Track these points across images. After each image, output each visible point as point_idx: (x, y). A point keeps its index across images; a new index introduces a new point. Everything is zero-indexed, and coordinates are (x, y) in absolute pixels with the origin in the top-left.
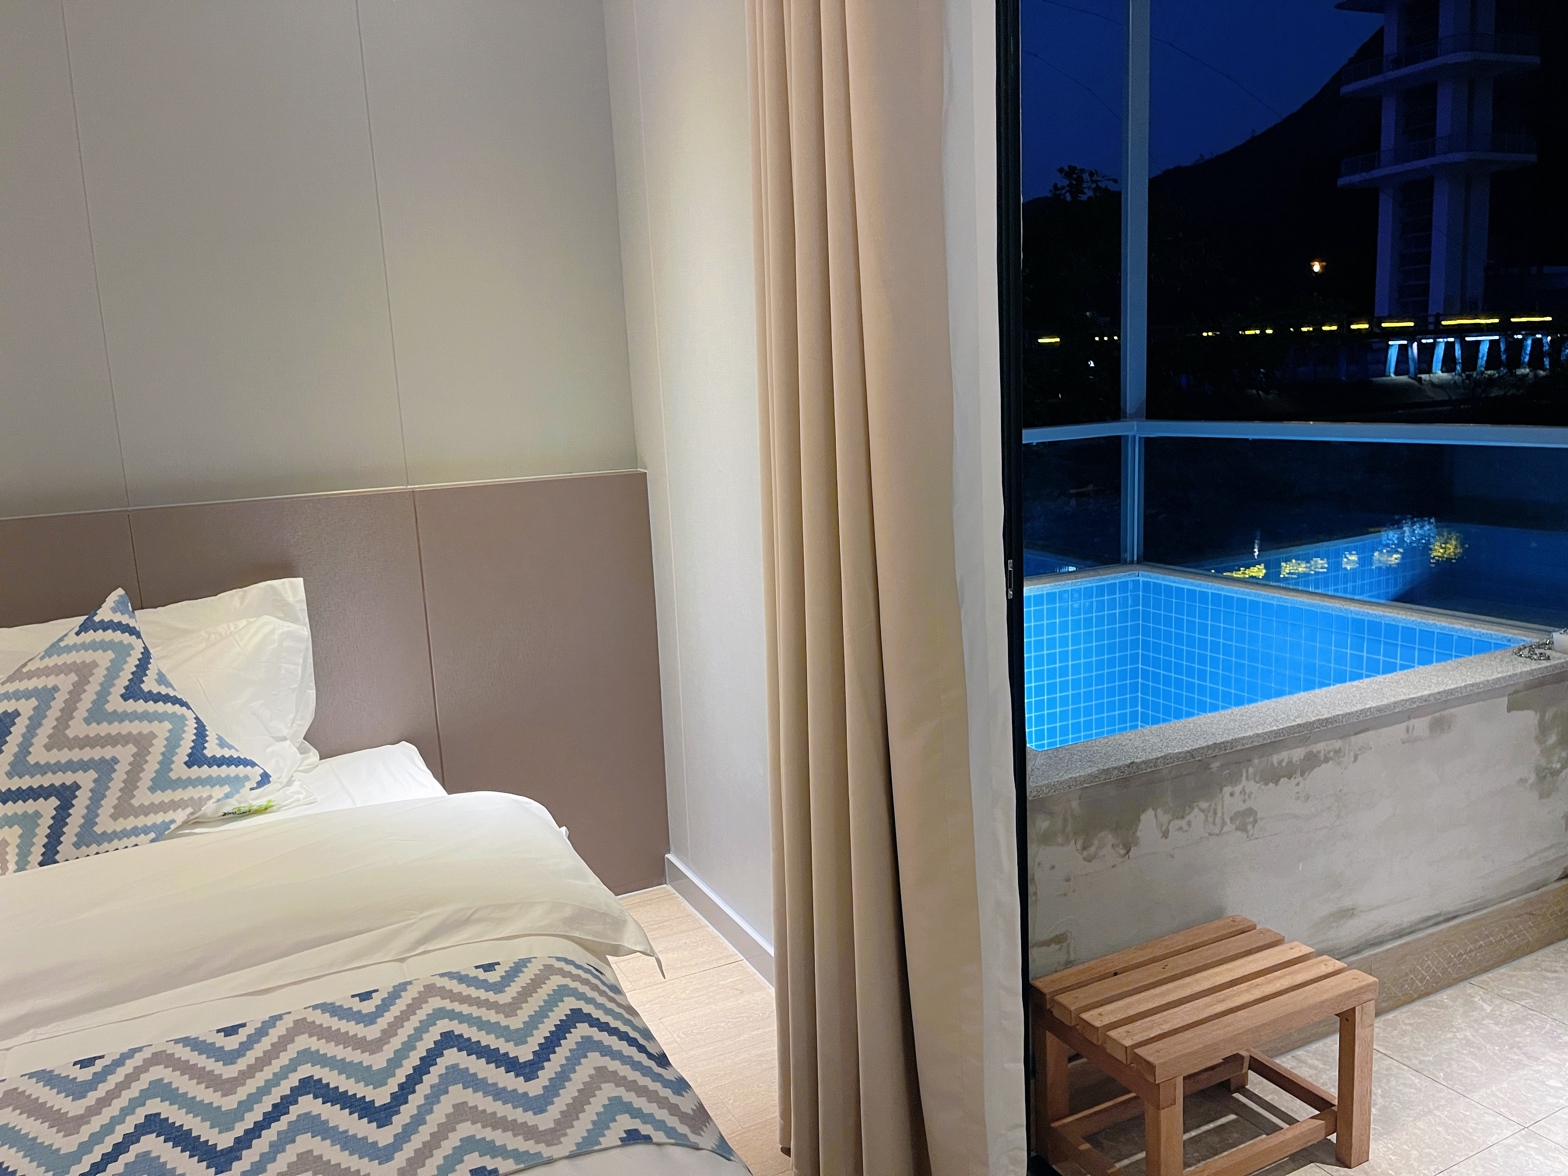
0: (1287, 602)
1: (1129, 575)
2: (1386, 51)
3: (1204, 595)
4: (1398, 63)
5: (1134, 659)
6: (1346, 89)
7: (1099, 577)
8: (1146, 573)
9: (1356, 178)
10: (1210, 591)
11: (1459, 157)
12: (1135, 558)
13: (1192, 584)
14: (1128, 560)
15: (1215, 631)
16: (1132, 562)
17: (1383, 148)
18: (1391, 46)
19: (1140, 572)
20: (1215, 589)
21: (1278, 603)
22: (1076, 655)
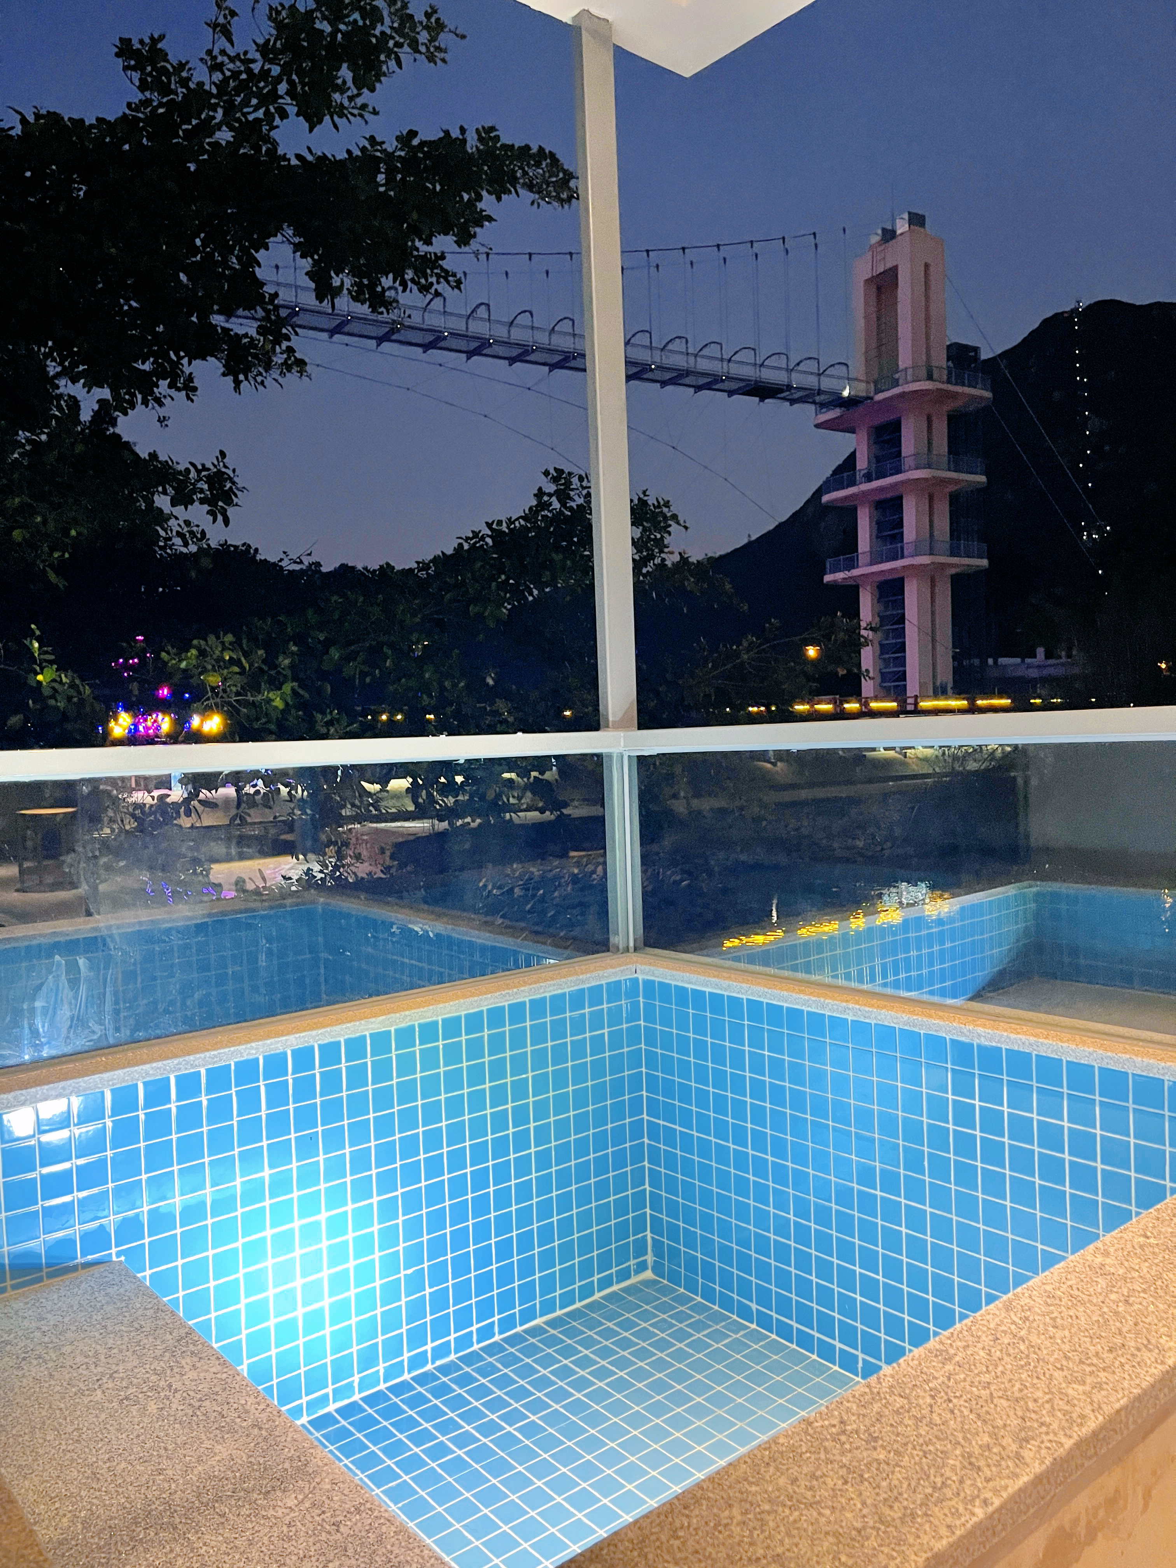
0: (869, 1018)
1: (622, 971)
2: (858, 467)
3: (735, 1002)
4: (869, 478)
5: (636, 1106)
6: (825, 498)
7: (574, 978)
8: (647, 968)
9: (840, 576)
10: (744, 997)
11: (925, 560)
12: (631, 944)
13: (717, 986)
14: (621, 947)
15: (757, 1066)
16: (627, 950)
17: (860, 551)
18: (862, 464)
19: (639, 967)
20: (752, 994)
21: (855, 1018)
22: (541, 1110)
